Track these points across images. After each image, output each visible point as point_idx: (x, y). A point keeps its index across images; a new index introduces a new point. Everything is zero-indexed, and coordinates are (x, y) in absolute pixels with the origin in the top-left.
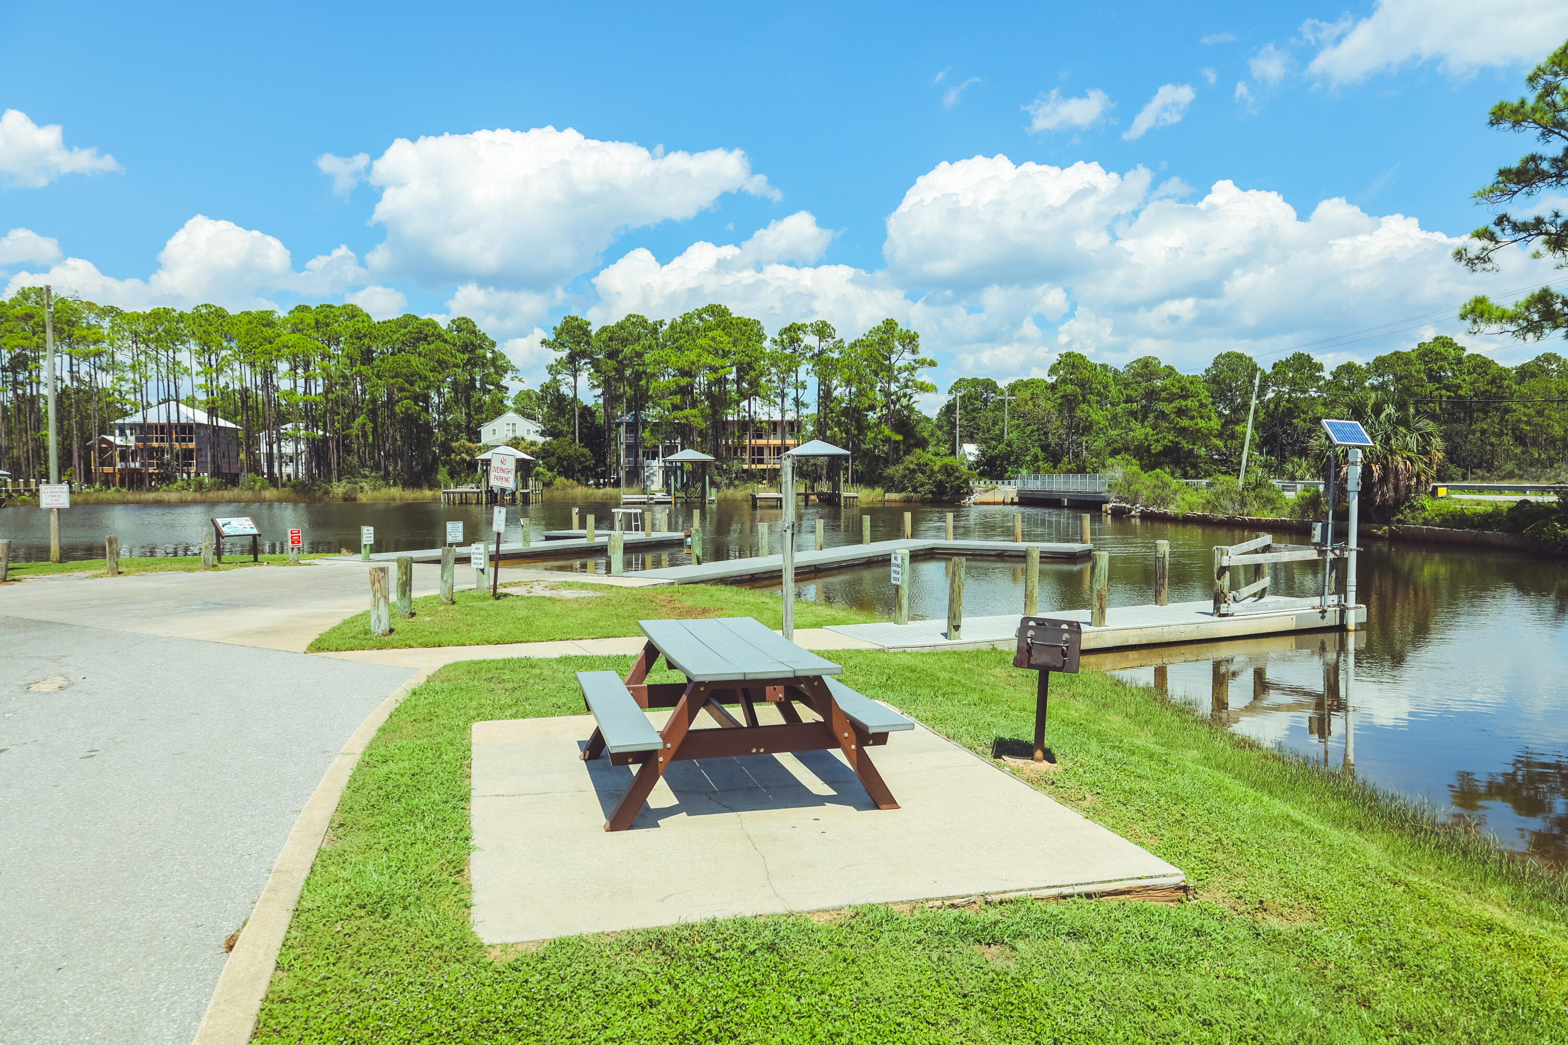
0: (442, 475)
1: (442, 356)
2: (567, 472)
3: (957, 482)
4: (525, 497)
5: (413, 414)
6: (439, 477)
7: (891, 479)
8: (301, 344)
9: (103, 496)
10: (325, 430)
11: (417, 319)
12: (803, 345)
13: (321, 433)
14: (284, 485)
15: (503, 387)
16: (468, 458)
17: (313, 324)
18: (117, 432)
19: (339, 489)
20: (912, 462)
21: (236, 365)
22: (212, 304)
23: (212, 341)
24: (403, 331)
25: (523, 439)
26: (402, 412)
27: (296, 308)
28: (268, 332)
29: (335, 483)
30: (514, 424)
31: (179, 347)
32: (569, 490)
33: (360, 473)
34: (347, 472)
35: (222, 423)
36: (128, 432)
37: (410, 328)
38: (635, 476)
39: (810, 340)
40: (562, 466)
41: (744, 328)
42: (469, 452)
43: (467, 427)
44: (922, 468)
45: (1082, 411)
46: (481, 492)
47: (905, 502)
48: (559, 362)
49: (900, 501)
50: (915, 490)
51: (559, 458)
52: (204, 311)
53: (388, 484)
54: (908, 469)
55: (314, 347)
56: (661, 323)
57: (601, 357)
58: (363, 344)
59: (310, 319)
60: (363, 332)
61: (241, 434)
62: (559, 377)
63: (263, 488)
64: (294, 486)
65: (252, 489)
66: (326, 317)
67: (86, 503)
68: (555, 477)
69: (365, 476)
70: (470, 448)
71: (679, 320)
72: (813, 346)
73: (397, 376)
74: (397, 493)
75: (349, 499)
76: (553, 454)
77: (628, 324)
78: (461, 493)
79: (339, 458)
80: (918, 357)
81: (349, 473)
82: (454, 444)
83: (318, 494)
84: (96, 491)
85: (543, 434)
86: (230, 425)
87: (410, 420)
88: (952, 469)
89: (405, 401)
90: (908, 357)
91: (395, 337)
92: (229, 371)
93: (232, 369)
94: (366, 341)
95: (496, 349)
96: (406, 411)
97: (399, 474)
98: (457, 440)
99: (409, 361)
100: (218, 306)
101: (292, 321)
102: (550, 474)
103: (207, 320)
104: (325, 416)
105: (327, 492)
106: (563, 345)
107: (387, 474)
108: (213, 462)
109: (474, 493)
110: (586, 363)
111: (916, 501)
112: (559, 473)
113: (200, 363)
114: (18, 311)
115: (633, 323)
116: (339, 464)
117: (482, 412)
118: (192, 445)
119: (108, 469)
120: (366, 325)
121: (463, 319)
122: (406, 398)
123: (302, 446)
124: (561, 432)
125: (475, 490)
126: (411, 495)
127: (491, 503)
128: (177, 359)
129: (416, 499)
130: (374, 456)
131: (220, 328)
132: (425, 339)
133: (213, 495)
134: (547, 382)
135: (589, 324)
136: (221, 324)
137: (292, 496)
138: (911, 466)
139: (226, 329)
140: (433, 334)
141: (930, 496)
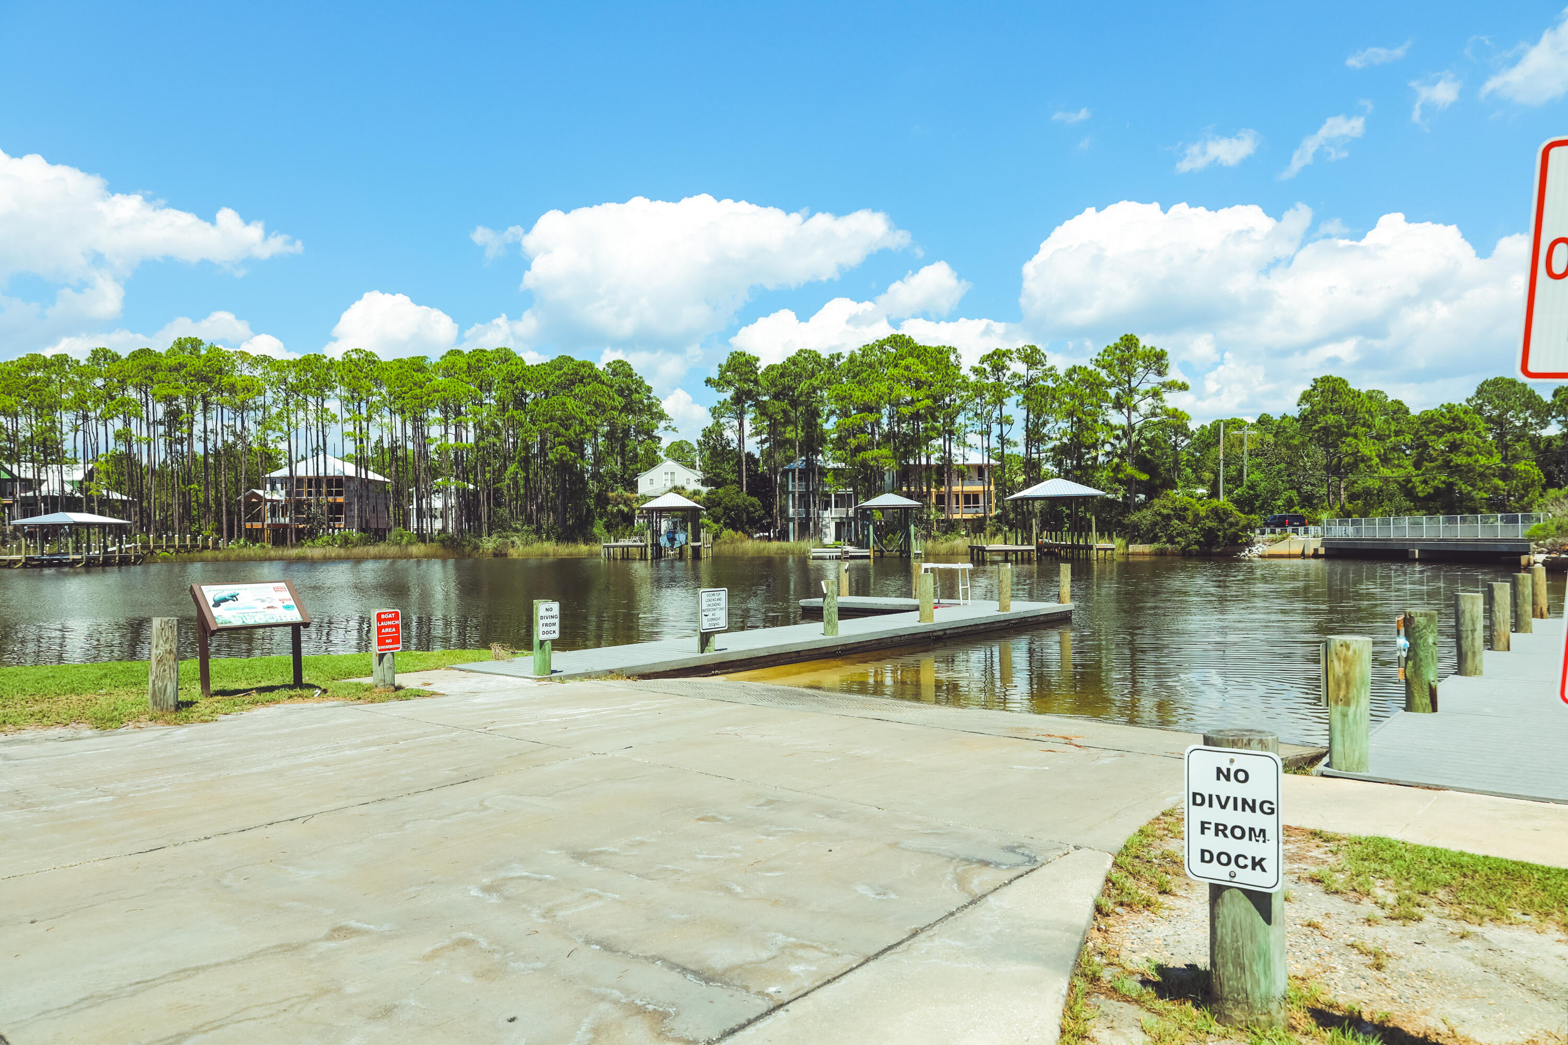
0: (598, 528)
1: (599, 398)
2: (734, 524)
3: (1233, 530)
4: (696, 550)
5: (568, 461)
6: (595, 530)
7: (1136, 526)
8: (452, 388)
9: (245, 551)
10: (475, 484)
11: (572, 360)
12: (1008, 374)
13: (471, 487)
14: (432, 540)
15: (655, 437)
16: (626, 510)
17: (465, 368)
18: (268, 486)
19: (489, 544)
20: (1165, 507)
21: (386, 413)
22: (362, 348)
23: (361, 387)
24: (558, 373)
25: (683, 488)
26: (556, 460)
27: (448, 353)
28: (419, 377)
29: (485, 538)
30: (672, 473)
31: (328, 393)
32: (739, 544)
33: (511, 526)
34: (498, 526)
35: (372, 476)
36: (279, 486)
37: (565, 370)
38: (807, 528)
39: (1018, 367)
40: (729, 517)
41: (939, 356)
42: (626, 502)
43: (622, 476)
44: (1180, 513)
45: (1350, 445)
46: (646, 546)
47: (1156, 554)
48: (723, 404)
49: (1150, 554)
50: (1171, 540)
51: (726, 508)
52: (354, 356)
53: (540, 538)
54: (1160, 514)
55: (465, 390)
56: (839, 356)
57: (766, 398)
58: (517, 388)
59: (462, 363)
60: (516, 374)
61: (389, 488)
62: (722, 421)
63: (410, 543)
64: (442, 541)
65: (399, 544)
66: (479, 361)
67: (227, 560)
68: (721, 530)
69: (516, 530)
70: (628, 499)
71: (858, 353)
72: (1022, 374)
73: (552, 419)
74: (551, 548)
75: (499, 554)
76: (719, 504)
77: (800, 358)
78: (623, 547)
79: (489, 512)
80: (1168, 379)
81: (501, 526)
82: (610, 494)
83: (468, 549)
84: (240, 547)
85: (704, 483)
86: (379, 478)
87: (564, 468)
88: (1224, 513)
89: (560, 447)
90: (1153, 379)
91: (549, 380)
92: (378, 419)
93: (380, 416)
94: (520, 384)
95: (651, 395)
96: (561, 458)
97: (552, 528)
98: (613, 491)
99: (564, 404)
100: (368, 350)
101: (444, 366)
102: (715, 526)
103: (356, 365)
104: (475, 467)
105: (476, 548)
106: (729, 383)
107: (540, 527)
108: (360, 517)
109: (638, 547)
110: (750, 406)
111: (1173, 554)
112: (726, 525)
113: (348, 411)
114: (173, 362)
115: (805, 359)
116: (489, 518)
117: (637, 462)
118: (340, 499)
119: (257, 525)
120: (520, 367)
121: (619, 362)
122: (560, 444)
123: (452, 501)
124: (725, 480)
125: (639, 543)
126: (565, 550)
127: (656, 558)
128: (326, 406)
129: (571, 554)
130: (526, 509)
131: (370, 373)
132: (581, 381)
133: (358, 551)
134: (710, 425)
135: (757, 360)
136: (371, 370)
137: (441, 552)
138: (1165, 512)
139: (376, 374)
140: (589, 375)
141: (1196, 547)
